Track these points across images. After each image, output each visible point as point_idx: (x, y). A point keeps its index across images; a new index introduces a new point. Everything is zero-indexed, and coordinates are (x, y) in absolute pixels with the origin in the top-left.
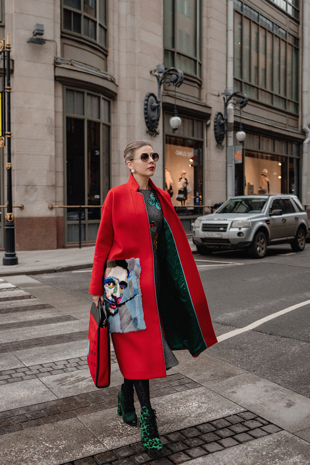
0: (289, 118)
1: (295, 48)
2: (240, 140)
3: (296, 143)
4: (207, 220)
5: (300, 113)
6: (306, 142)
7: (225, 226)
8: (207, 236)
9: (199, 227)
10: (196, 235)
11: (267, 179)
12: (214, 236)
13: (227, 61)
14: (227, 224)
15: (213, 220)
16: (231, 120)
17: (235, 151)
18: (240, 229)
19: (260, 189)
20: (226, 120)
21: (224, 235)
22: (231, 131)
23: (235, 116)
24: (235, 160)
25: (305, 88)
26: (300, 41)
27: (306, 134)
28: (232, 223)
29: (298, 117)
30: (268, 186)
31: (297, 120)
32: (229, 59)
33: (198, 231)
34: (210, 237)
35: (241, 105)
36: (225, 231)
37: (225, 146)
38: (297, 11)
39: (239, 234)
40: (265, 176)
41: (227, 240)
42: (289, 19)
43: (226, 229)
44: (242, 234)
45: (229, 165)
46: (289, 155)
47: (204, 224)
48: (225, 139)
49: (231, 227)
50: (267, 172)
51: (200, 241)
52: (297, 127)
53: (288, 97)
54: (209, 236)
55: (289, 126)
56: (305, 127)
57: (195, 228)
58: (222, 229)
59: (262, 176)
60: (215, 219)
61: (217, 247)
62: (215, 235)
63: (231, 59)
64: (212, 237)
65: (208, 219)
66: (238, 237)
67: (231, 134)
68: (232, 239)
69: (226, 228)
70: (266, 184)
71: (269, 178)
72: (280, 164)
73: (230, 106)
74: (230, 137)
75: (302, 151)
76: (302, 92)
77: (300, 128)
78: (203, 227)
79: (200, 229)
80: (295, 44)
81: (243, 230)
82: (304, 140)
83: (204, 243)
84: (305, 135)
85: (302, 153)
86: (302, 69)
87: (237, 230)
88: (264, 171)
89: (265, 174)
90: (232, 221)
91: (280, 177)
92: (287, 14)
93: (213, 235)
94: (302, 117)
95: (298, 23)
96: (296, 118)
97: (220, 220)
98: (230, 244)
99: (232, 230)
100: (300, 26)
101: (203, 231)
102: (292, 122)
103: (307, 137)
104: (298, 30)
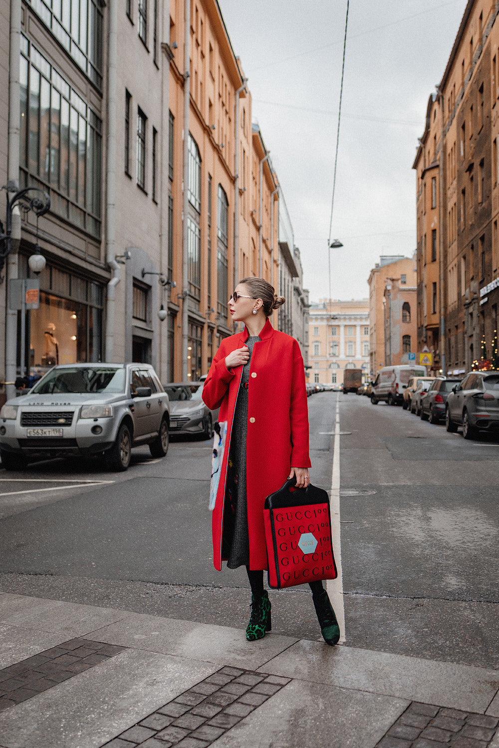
0: (89, 243)
1: (97, 133)
2: (37, 270)
3: (96, 283)
4: (30, 405)
5: (103, 237)
6: (112, 283)
7: (68, 417)
8: (32, 434)
9: (15, 419)
10: (7, 432)
11: (55, 341)
12: (47, 435)
13: (9, 133)
14: (73, 412)
15: (42, 404)
16: (17, 234)
17: (26, 287)
18: (96, 420)
19: (45, 357)
20: (9, 233)
21: (67, 432)
22: (14, 253)
23: (23, 229)
24: (26, 304)
25: (111, 200)
26: (104, 124)
27: (112, 270)
28: (81, 410)
29: (99, 242)
30: (57, 351)
31: (99, 248)
32: (12, 131)
33: (14, 426)
34: (40, 435)
35: (39, 211)
36: (70, 425)
37: (5, 278)
38: (99, 76)
39: (95, 429)
40: (52, 335)
41: (73, 441)
42: (89, 87)
43: (71, 421)
44: (98, 429)
45: (10, 311)
46: (89, 303)
47: (23, 413)
48: (5, 266)
49: (80, 417)
50: (54, 329)
51: (16, 445)
52: (100, 259)
53: (89, 210)
54: (36, 435)
55: (89, 255)
56: (111, 259)
57: (4, 421)
58: (62, 421)
59: (46, 335)
60: (45, 404)
61: (49, 455)
62: (49, 432)
63: (15, 131)
64: (45, 435)
65: (32, 403)
66: (92, 435)
67: (14, 258)
68: (81, 438)
69: (72, 418)
70: (53, 348)
71: (58, 339)
72: (74, 317)
73: (16, 211)
74: (14, 263)
75: (106, 297)
76: (106, 204)
77: (102, 261)
78: (22, 419)
79: (18, 422)
80: (97, 126)
81: (101, 422)
82: (109, 280)
83: (23, 448)
84: (110, 272)
85: (107, 300)
86: (107, 169)
87: (91, 422)
88: (50, 327)
89: (51, 332)
90: (80, 407)
91: (74, 338)
92: (86, 78)
93: (45, 433)
94: (107, 244)
95: (101, 95)
96: (97, 245)
97: (57, 405)
98: (77, 447)
99: (81, 422)
100: (104, 101)
101: (23, 425)
102: (92, 250)
103: (114, 277)
104: (101, 106)
